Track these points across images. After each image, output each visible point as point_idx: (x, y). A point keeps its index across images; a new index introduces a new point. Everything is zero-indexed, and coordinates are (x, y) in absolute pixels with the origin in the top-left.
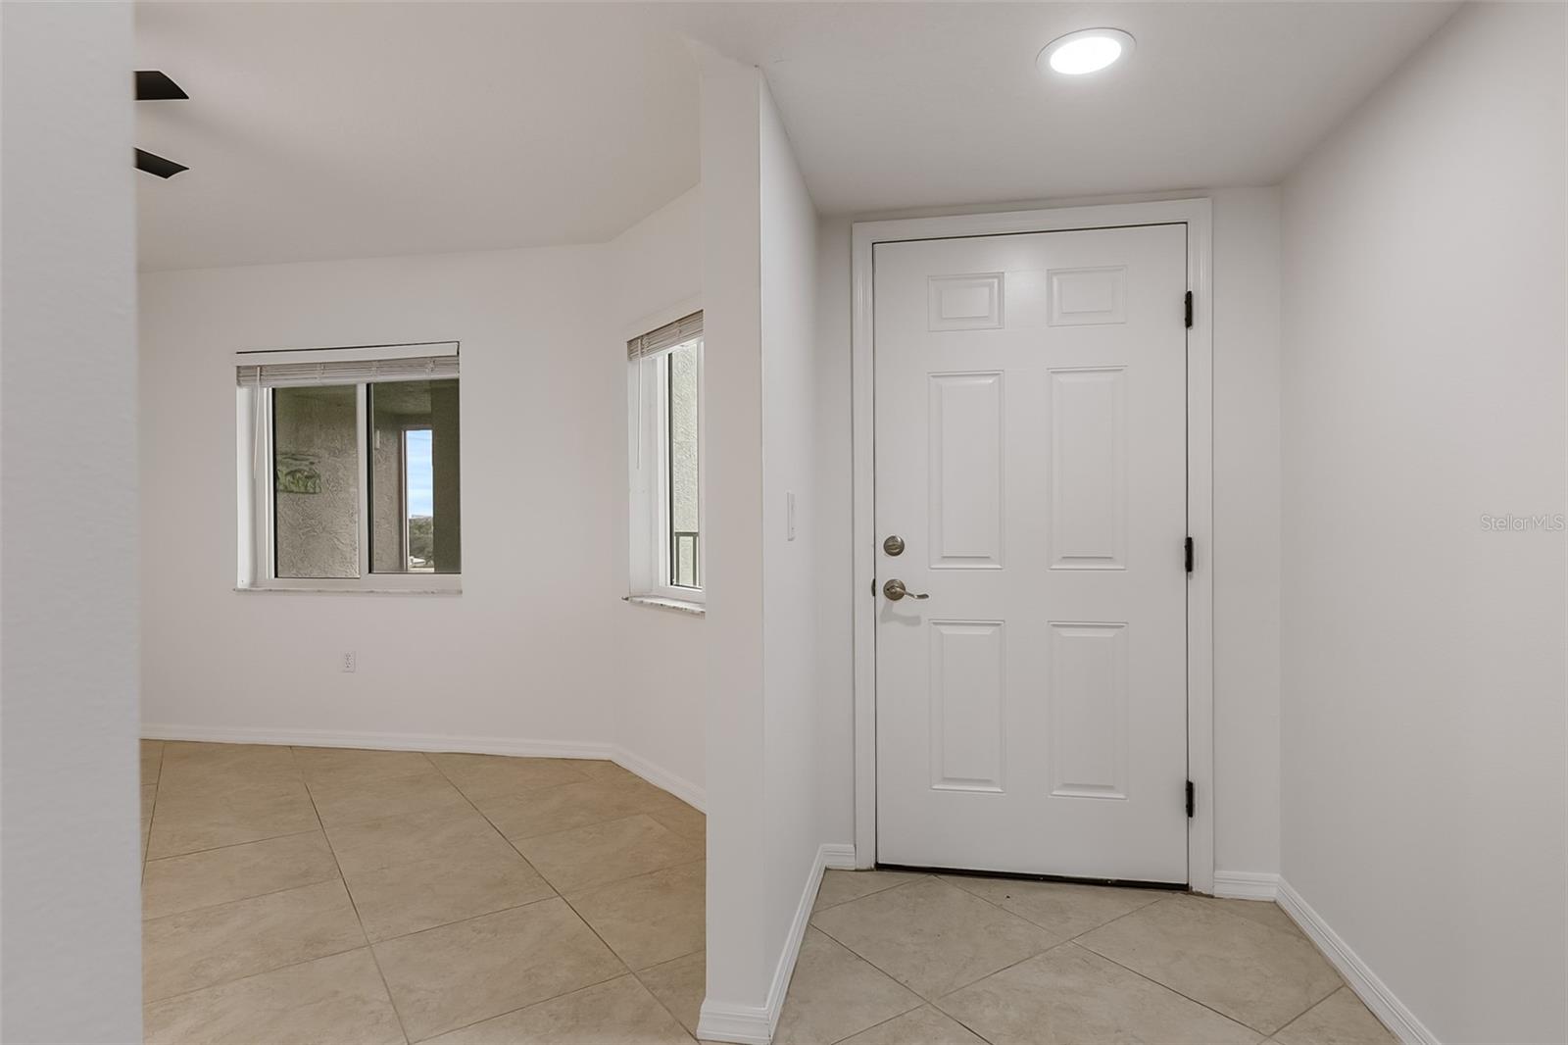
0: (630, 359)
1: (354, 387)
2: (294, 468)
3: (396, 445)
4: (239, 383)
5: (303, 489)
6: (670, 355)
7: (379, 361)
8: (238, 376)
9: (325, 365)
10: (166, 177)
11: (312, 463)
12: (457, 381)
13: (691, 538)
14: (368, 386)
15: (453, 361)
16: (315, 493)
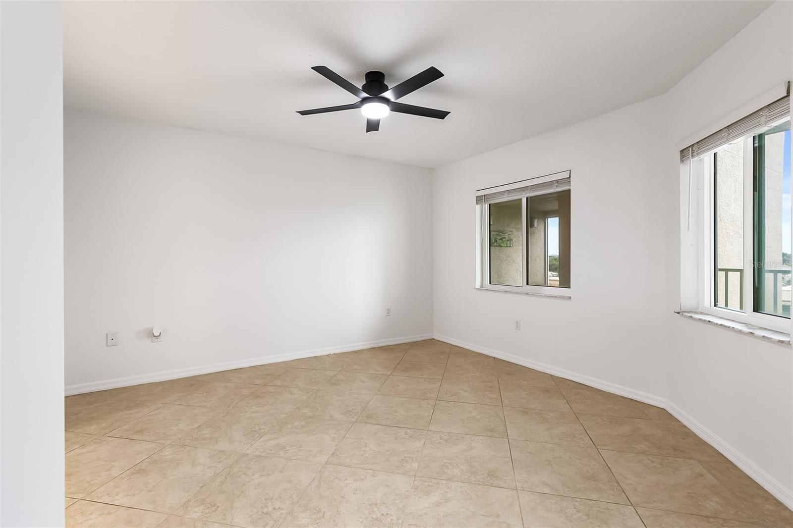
0: (682, 161)
1: (521, 200)
2: (503, 237)
3: (543, 225)
4: (477, 203)
5: (505, 245)
6: (715, 155)
7: (532, 186)
8: (476, 201)
9: (509, 191)
10: (443, 119)
11: (509, 234)
12: (569, 191)
13: (724, 272)
14: (527, 198)
15: (568, 180)
16: (510, 247)
